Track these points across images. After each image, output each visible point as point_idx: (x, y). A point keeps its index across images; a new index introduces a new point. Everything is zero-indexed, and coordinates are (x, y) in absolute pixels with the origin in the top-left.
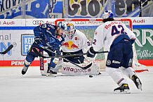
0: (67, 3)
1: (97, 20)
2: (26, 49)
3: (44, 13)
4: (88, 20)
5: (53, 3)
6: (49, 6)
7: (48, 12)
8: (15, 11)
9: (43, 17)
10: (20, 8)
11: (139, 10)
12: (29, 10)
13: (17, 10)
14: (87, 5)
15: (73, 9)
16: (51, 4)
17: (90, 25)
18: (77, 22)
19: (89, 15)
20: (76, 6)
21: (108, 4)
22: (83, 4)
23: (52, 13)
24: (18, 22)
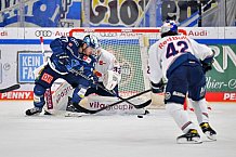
0: (87, 4)
1: (134, 31)
2: (24, 73)
3: (53, 19)
4: (120, 31)
5: (67, 4)
6: (61, 9)
7: (58, 17)
8: (8, 15)
9: (51, 25)
10: (16, 12)
11: (198, 16)
12: (30, 14)
13: (12, 15)
14: (119, 8)
15: (96, 14)
16: (64, 5)
17: (123, 38)
18: (103, 34)
19: (121, 23)
20: (101, 10)
21: (151, 6)
22: (113, 5)
23: (65, 20)
24: (13, 32)
